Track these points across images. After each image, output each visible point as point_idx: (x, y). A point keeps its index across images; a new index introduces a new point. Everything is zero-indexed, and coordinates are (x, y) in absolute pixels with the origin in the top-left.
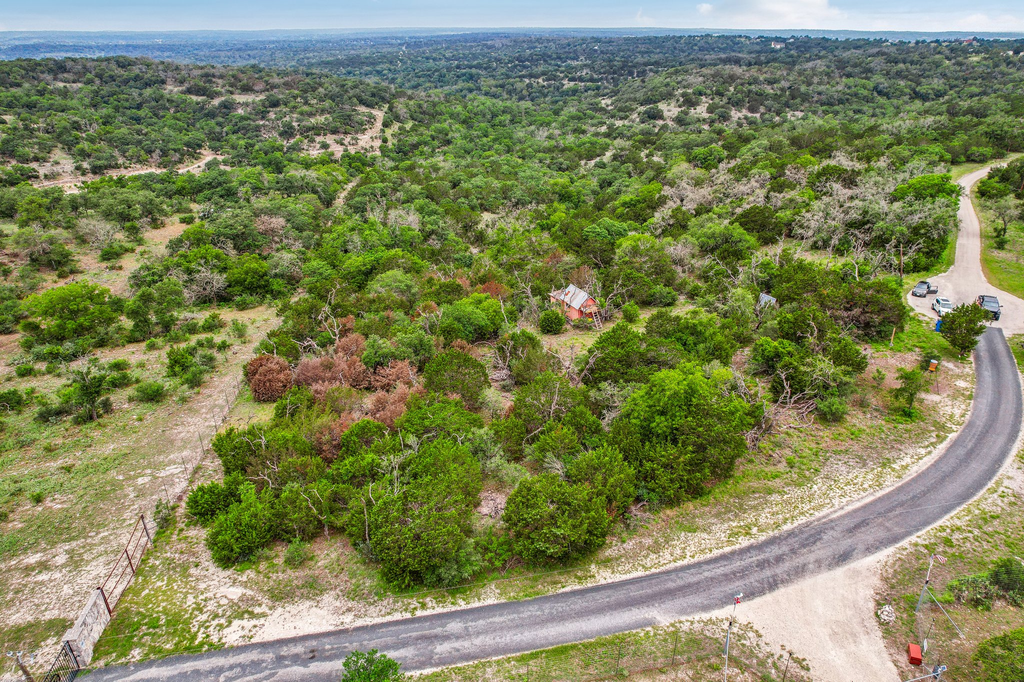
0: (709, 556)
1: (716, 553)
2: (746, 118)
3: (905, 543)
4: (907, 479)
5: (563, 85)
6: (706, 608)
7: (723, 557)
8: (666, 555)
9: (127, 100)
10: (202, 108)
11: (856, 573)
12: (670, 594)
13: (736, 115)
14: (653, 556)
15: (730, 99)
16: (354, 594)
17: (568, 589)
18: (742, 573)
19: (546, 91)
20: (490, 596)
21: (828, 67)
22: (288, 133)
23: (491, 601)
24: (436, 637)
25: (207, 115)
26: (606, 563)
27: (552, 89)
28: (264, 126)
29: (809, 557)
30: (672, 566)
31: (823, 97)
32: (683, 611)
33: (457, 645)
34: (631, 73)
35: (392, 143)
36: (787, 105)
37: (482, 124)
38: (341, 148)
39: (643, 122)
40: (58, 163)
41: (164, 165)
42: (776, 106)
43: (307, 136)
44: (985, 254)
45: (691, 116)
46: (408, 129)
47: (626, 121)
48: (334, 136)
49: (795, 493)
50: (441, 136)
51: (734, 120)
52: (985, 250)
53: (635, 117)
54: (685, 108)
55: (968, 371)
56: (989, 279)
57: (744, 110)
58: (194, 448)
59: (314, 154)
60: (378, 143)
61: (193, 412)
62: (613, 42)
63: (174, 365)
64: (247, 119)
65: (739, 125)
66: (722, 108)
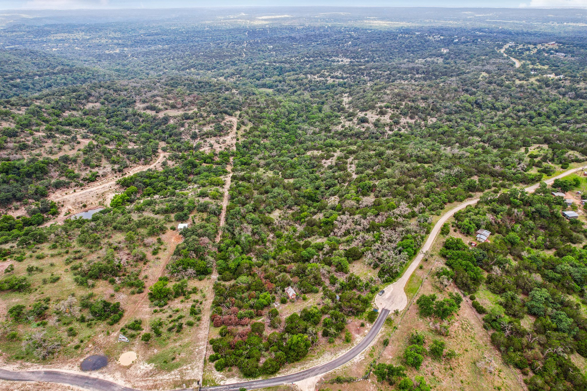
0: (295, 373)
2: (407, 123)
3: (328, 372)
5: (327, 81)
6: (292, 382)
7: (298, 373)
8: (289, 372)
9: (121, 115)
10: (154, 119)
11: (317, 377)
12: (287, 379)
13: (403, 120)
15: (401, 111)
16: (239, 377)
17: (272, 378)
18: (299, 376)
19: (318, 84)
20: (260, 378)
24: (252, 384)
25: (157, 125)
26: (279, 373)
27: (321, 84)
28: (183, 132)
29: (311, 374)
31: (447, 110)
32: (288, 382)
34: (363, 74)
35: (242, 140)
36: (429, 114)
37: (283, 121)
38: (218, 146)
39: (358, 124)
40: (105, 167)
41: (145, 164)
42: (423, 116)
43: (203, 139)
44: (414, 272)
45: (381, 121)
46: (248, 131)
47: (351, 123)
48: (215, 138)
49: (315, 360)
50: (263, 134)
51: (402, 124)
52: (416, 269)
53: (355, 120)
54: (379, 116)
55: (371, 327)
56: (405, 286)
57: (408, 118)
58: (204, 341)
59: (206, 150)
60: (234, 141)
61: (201, 329)
62: (359, 39)
63: (193, 312)
64: (176, 128)
65: (404, 127)
66: (397, 117)
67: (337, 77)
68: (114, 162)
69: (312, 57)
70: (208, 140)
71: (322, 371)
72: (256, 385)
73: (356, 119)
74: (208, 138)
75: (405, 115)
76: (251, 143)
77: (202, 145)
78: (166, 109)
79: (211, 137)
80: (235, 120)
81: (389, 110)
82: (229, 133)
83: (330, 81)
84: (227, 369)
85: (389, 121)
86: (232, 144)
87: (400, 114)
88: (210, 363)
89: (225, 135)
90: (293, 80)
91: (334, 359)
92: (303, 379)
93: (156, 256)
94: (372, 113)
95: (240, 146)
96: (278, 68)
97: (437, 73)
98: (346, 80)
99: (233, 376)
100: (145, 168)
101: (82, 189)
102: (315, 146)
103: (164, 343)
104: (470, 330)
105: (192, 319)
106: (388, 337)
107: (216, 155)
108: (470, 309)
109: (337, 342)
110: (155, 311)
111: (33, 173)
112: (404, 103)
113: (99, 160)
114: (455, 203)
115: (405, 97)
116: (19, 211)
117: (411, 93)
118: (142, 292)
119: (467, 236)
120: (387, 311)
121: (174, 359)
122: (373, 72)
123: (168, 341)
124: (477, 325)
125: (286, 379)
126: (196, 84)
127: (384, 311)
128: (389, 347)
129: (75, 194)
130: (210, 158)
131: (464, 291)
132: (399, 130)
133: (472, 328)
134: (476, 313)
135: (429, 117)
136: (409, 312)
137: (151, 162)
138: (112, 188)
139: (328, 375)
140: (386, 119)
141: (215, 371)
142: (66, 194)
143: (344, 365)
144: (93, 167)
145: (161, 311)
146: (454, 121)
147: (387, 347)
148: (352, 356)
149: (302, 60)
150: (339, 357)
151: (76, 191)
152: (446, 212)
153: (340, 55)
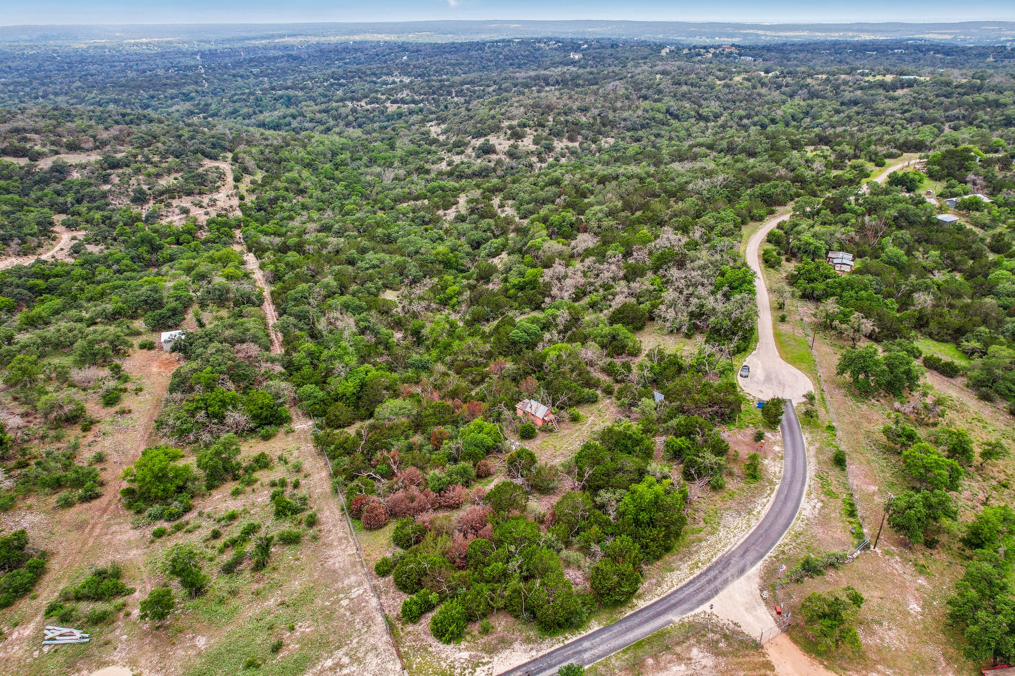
0: (684, 583)
1: (687, 580)
2: (567, 148)
3: (766, 557)
4: (761, 520)
5: (387, 108)
6: (691, 609)
7: (691, 582)
11: (749, 577)
12: (674, 606)
13: (559, 145)
14: (659, 588)
15: (550, 130)
16: (528, 640)
17: (628, 614)
18: (701, 589)
20: (595, 626)
23: (596, 628)
24: (581, 651)
25: (38, 182)
26: (639, 597)
27: (376, 113)
29: (727, 574)
30: (670, 592)
31: (628, 123)
32: (683, 613)
33: (593, 652)
34: (449, 93)
35: (250, 199)
36: (600, 133)
37: (327, 166)
38: (202, 211)
39: (478, 157)
41: (25, 253)
42: (591, 134)
43: (162, 201)
44: (775, 329)
45: (520, 149)
46: (260, 182)
47: (463, 156)
48: (190, 198)
49: (712, 539)
50: (293, 186)
51: (558, 150)
52: (775, 324)
53: (470, 152)
54: (513, 141)
55: (779, 438)
56: (780, 353)
57: (564, 140)
58: (356, 573)
59: (175, 220)
60: (235, 202)
61: (329, 545)
62: (421, 51)
63: (283, 510)
64: (90, 185)
65: (563, 156)
66: (546, 139)
67: (403, 101)
69: (343, 78)
70: (175, 203)
71: (750, 557)
72: (594, 647)
73: (471, 150)
74: (174, 198)
75: (559, 135)
77: (163, 213)
79: (180, 197)
80: (225, 166)
81: (527, 129)
82: (219, 187)
83: (392, 108)
84: (475, 628)
85: (533, 148)
86: (231, 207)
87: (550, 134)
88: (410, 628)
89: (211, 192)
90: (320, 112)
91: (755, 524)
93: (117, 408)
94: (498, 137)
95: (251, 209)
96: (281, 97)
97: (581, 82)
98: (421, 105)
99: (505, 643)
100: (28, 261)
103: (222, 609)
105: (287, 526)
106: (834, 449)
107: (201, 228)
108: (928, 373)
109: (731, 484)
110: (159, 534)
112: (551, 118)
114: (752, 224)
115: (548, 108)
117: (557, 104)
118: (98, 496)
120: (785, 401)
121: (277, 649)
122: (468, 89)
123: (235, 602)
124: (966, 398)
125: (667, 605)
126: (116, 118)
128: (852, 467)
130: (187, 233)
132: (557, 160)
134: (944, 378)
135: (601, 137)
136: (827, 394)
137: (40, 250)
139: (773, 563)
140: (527, 144)
141: (437, 646)
143: (791, 531)
145: (178, 528)
147: (849, 470)
149: (325, 84)
150: (763, 516)
152: (748, 237)
153: (396, 73)
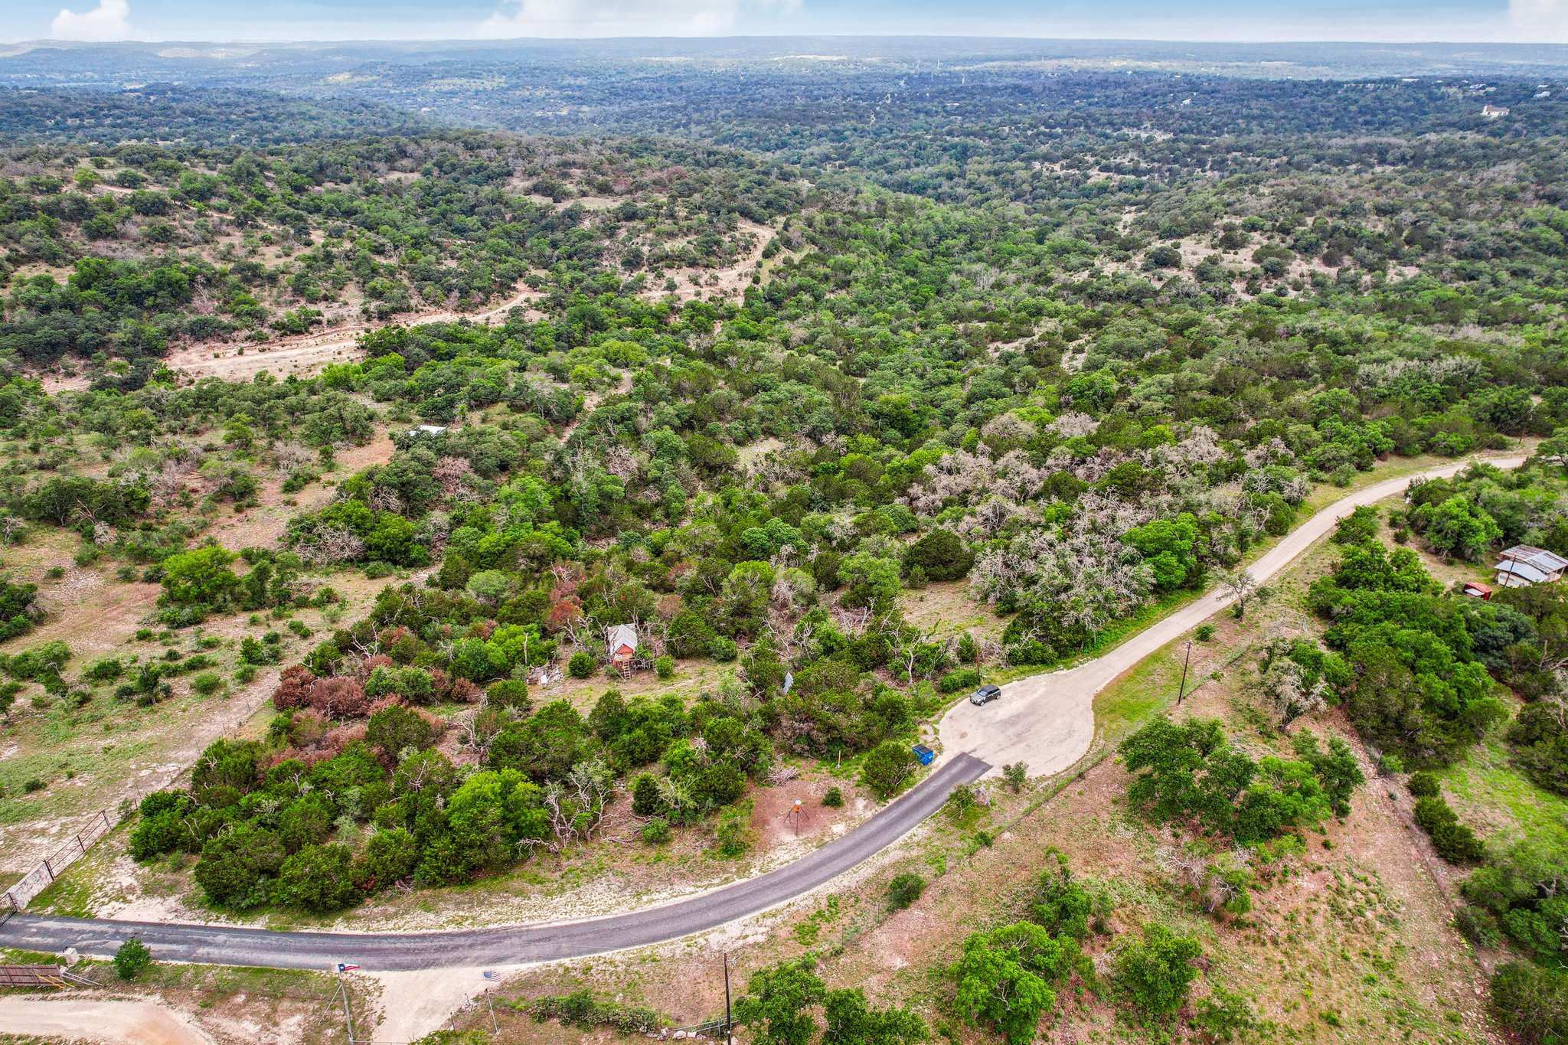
0: (414, 932)
1: (424, 931)
2: (1313, 275)
4: (636, 911)
5: (1088, 178)
6: (372, 968)
8: (391, 925)
9: (460, 201)
10: (543, 216)
11: (491, 973)
12: (360, 953)
13: (1298, 267)
14: (383, 922)
17: (307, 932)
18: (417, 951)
19: (1059, 186)
21: (1520, 179)
22: (633, 262)
23: (256, 926)
24: (205, 941)
25: (545, 228)
27: (1067, 184)
28: (607, 248)
29: (477, 952)
30: (386, 932)
31: (1465, 244)
33: (211, 950)
34: (1201, 164)
35: (766, 281)
36: (1394, 255)
37: (916, 253)
38: (693, 289)
39: (1145, 269)
40: (346, 304)
41: (462, 308)
42: (1372, 257)
43: (656, 269)
44: (1168, 647)
45: (1224, 264)
46: (796, 263)
47: (1123, 265)
48: (691, 271)
49: (537, 899)
50: (841, 274)
51: (1293, 276)
52: (1180, 639)
53: (1138, 259)
54: (1220, 250)
55: (869, 814)
56: (1107, 689)
57: (1316, 261)
58: (200, 748)
59: (655, 296)
60: (745, 284)
61: (226, 710)
62: (1219, 92)
64: (590, 238)
65: (1297, 287)
66: (1278, 255)
67: (1119, 169)
68: (376, 294)
69: (1061, 125)
70: (669, 273)
71: (534, 950)
72: (223, 945)
73: (1142, 256)
74: (671, 267)
75: (1307, 250)
76: (792, 292)
77: (649, 285)
78: (584, 194)
79: (680, 267)
80: (766, 235)
81: (1256, 236)
82: (736, 261)
83: (1097, 177)
84: (174, 860)
85: (1248, 265)
86: (735, 290)
87: (1292, 248)
89: (722, 266)
90: (988, 174)
91: (622, 911)
92: (427, 965)
93: (286, 497)
94: (1199, 242)
95: (758, 297)
96: (954, 147)
97: (1451, 161)
98: (1144, 178)
99: (169, 890)
100: (456, 319)
101: (263, 350)
102: (983, 309)
103: (63, 730)
104: (1379, 926)
105: (227, 674)
106: (926, 874)
107: (677, 310)
108: (1402, 834)
109: (685, 844)
110: (144, 637)
111: (149, 293)
112: (1310, 220)
113: (339, 284)
114: (1425, 459)
115: (1318, 202)
116: (75, 380)
117: (1342, 196)
119: (1450, 563)
120: (977, 765)
121: (34, 788)
122: (1235, 160)
123: (82, 728)
124: (1421, 910)
126: (699, 156)
127: (961, 765)
128: (914, 914)
129: (240, 359)
130: (654, 315)
131: (1386, 751)
132: (1281, 292)
133: (1390, 920)
134: (1430, 857)
135: (1392, 263)
136: (1080, 786)
137: (482, 308)
138: (344, 356)
139: (549, 974)
140: (1243, 260)
142: (217, 356)
143: (647, 950)
144: (313, 300)
145: (163, 638)
146: (1485, 279)
147: (902, 914)
148: (712, 915)
149: (1029, 133)
150: (648, 908)
151: (246, 352)
152: (1378, 480)
